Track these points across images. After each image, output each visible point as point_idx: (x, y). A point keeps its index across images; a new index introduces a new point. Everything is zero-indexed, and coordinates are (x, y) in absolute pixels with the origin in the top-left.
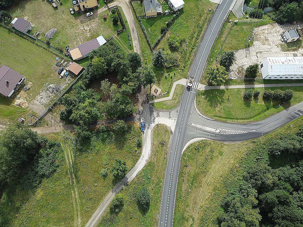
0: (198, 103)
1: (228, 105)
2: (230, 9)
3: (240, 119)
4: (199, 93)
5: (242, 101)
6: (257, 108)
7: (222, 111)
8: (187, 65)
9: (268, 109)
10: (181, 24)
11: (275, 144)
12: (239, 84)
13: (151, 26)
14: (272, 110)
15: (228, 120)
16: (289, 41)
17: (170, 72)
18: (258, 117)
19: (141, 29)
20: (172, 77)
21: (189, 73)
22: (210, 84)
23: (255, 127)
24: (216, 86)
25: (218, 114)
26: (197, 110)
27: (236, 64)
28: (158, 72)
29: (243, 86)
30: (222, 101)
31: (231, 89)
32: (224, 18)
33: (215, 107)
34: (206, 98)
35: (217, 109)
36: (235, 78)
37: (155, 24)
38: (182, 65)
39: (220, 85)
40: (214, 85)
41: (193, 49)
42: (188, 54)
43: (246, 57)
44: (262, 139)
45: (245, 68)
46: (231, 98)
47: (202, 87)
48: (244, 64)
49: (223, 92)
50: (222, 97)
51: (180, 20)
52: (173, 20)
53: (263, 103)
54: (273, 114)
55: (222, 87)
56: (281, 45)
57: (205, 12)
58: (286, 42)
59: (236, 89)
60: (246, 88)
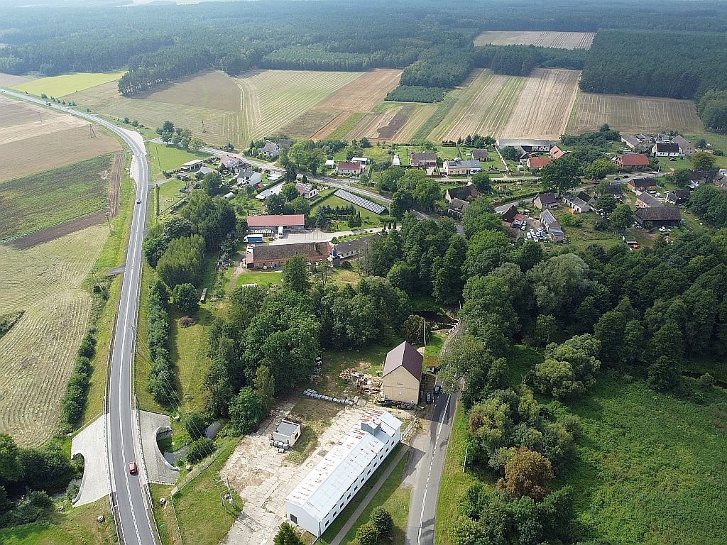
2: (144, 481)
16: (292, 443)
32: (146, 507)
43: (252, 531)
56: (288, 459)
57: (94, 530)
58: (289, 448)
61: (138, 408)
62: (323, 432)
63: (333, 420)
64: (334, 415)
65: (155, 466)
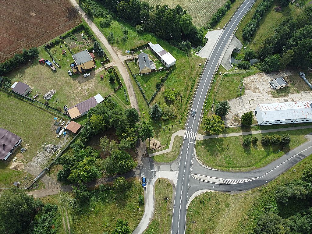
0: (198, 153)
1: (228, 153)
2: (219, 62)
3: (243, 167)
4: (198, 144)
5: (241, 149)
6: (258, 154)
7: (223, 160)
8: (184, 117)
9: (268, 154)
10: (174, 79)
11: (282, 191)
12: (236, 131)
13: (146, 82)
14: (273, 155)
15: (231, 170)
16: (278, 88)
17: (168, 124)
18: (260, 164)
19: (137, 86)
20: (169, 129)
21: (186, 124)
22: (208, 134)
23: (258, 174)
24: (214, 135)
25: (220, 164)
26: (198, 161)
27: (231, 112)
28: (156, 125)
29: (241, 134)
30: (222, 150)
31: (229, 137)
32: (215, 71)
33: (215, 157)
34: (205, 148)
35: (218, 158)
36: (232, 126)
37: (150, 80)
38: (179, 117)
39: (218, 134)
40: (212, 135)
41: (188, 100)
42: (183, 107)
43: (240, 105)
44: (267, 187)
45: (241, 116)
46: (230, 146)
47: (200, 137)
48: (239, 112)
49: (221, 140)
50: (221, 145)
51: (173, 75)
52: (167, 76)
53: (263, 149)
54: (274, 160)
55: (220, 136)
56: (272, 92)
57: (196, 66)
58: (275, 89)
59: (234, 136)
60: (243, 136)
61: (235, 35)
62: (293, 93)
63: (302, 92)
65: (226, 60)
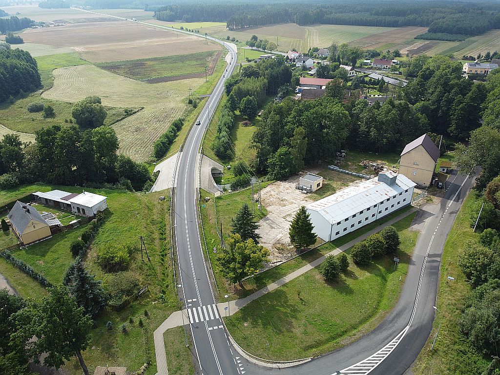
0: (245, 343)
1: (311, 311)
3: (361, 323)
4: (231, 323)
5: (329, 291)
6: (367, 286)
7: (310, 329)
8: (167, 286)
9: (384, 279)
10: (115, 229)
12: (298, 267)
13: (44, 255)
15: (343, 341)
16: (315, 188)
17: (133, 314)
18: (385, 301)
19: (17, 270)
20: (141, 324)
21: (180, 286)
22: (243, 294)
23: (401, 321)
24: (256, 291)
25: (310, 341)
26: (254, 361)
27: (265, 243)
29: (307, 267)
30: (295, 311)
31: (291, 282)
32: (195, 198)
33: (289, 331)
34: (255, 324)
35: (298, 331)
36: (282, 262)
37: (52, 249)
38: (155, 290)
39: (265, 285)
40: (251, 292)
41: (163, 255)
43: (272, 228)
48: (278, 237)
49: (278, 295)
50: (285, 302)
51: (108, 225)
52: (95, 228)
53: (367, 274)
54: (402, 282)
55: (272, 287)
56: (310, 198)
57: (156, 203)
58: (311, 192)
59: (300, 276)
60: (316, 268)
61: (203, 153)
62: (341, 189)
63: (351, 184)
64: (352, 181)
65: (207, 182)
